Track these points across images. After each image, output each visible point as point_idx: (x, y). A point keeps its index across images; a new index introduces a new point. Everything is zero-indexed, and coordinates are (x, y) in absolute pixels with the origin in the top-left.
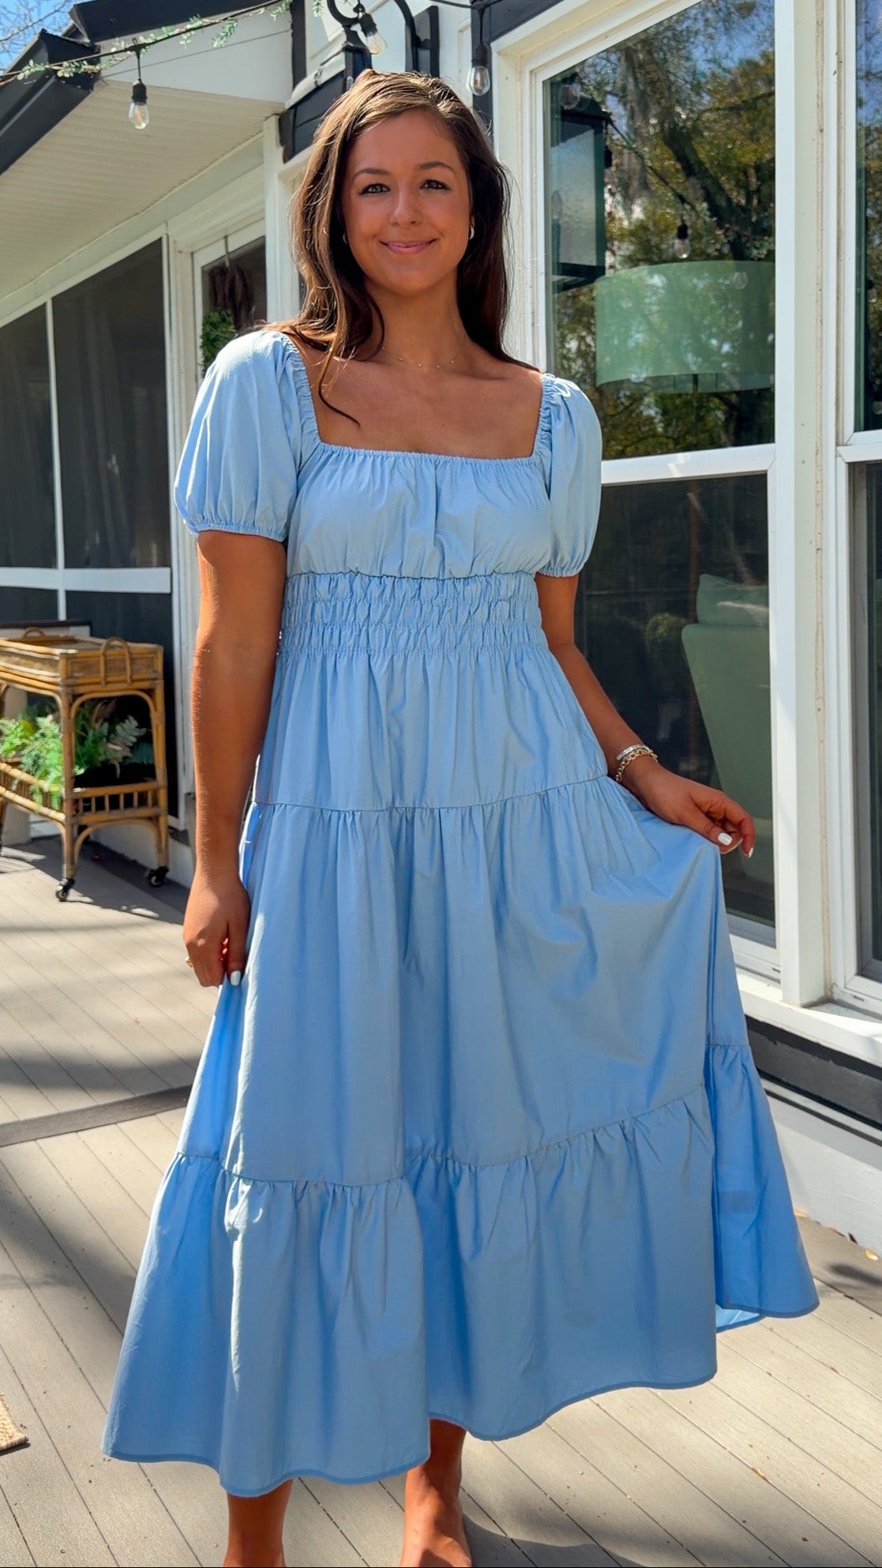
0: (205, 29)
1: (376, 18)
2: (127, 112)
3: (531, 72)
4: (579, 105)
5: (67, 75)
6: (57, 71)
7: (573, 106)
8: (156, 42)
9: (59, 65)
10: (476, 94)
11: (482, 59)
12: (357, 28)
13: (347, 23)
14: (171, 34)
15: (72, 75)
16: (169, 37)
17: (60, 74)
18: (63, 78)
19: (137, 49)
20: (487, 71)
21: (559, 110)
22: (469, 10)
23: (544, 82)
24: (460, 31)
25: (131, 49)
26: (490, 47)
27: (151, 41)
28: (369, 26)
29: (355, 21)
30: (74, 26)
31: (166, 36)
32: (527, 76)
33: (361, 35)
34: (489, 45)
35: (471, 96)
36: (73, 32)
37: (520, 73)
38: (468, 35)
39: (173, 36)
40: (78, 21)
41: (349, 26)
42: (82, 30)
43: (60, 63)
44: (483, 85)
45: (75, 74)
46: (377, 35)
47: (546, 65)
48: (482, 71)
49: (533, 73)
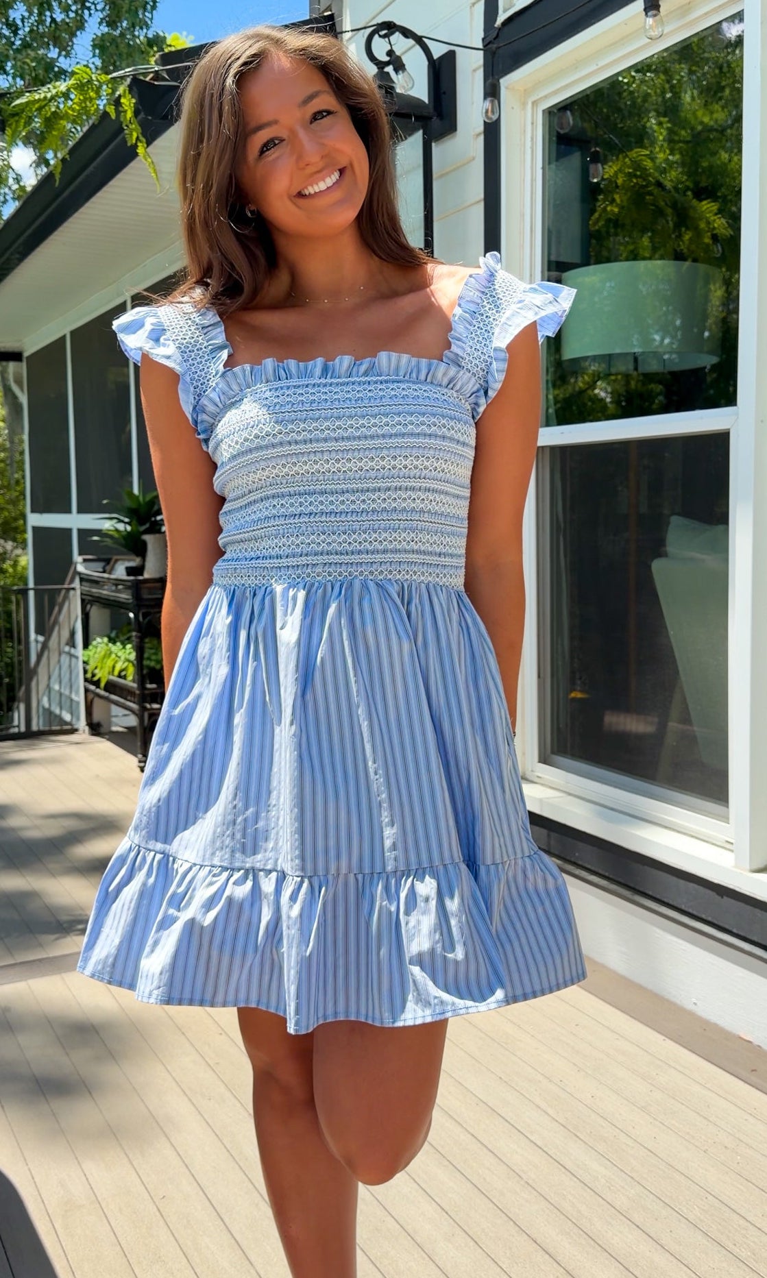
1: (405, 59)
3: (533, 103)
4: (571, 131)
7: (566, 131)
10: (486, 120)
11: (492, 91)
12: (389, 69)
13: (381, 65)
20: (496, 102)
21: (555, 133)
22: (482, 52)
23: (544, 111)
24: (474, 71)
26: (499, 83)
28: (399, 66)
29: (388, 64)
32: (530, 105)
33: (393, 74)
34: (498, 81)
35: (482, 123)
37: (524, 104)
38: (480, 73)
41: (383, 68)
44: (493, 112)
46: (406, 73)
47: (546, 97)
48: (492, 102)
49: (535, 103)
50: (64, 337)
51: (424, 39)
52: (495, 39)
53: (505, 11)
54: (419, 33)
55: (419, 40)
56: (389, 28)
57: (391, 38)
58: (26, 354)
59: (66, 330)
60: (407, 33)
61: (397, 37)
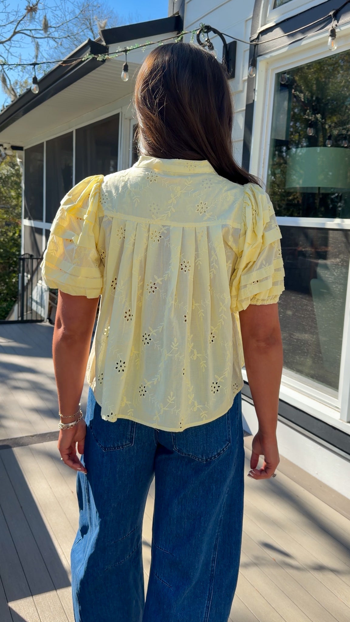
0: (151, 45)
1: (214, 44)
2: (121, 75)
3: (272, 70)
4: (287, 82)
5: (100, 60)
6: (96, 58)
7: (284, 83)
8: (134, 49)
9: (97, 56)
10: (249, 76)
11: (253, 64)
14: (139, 46)
15: (102, 60)
16: (138, 47)
17: (98, 59)
18: (99, 61)
19: (126, 51)
20: (255, 68)
22: (249, 45)
23: (276, 74)
24: (245, 51)
25: (123, 51)
26: (257, 59)
27: (131, 49)
28: (211, 47)
30: (100, 38)
31: (137, 47)
32: (270, 71)
34: (256, 58)
36: (100, 40)
37: (267, 70)
38: (248, 53)
39: (140, 47)
40: (102, 36)
42: (103, 39)
43: (98, 55)
44: (253, 73)
45: (103, 59)
46: (214, 50)
47: (277, 68)
48: (253, 68)
49: (273, 70)
50: (43, 143)
51: (223, 35)
52: (256, 39)
53: (262, 26)
54: (221, 32)
55: (221, 35)
56: (208, 29)
57: (209, 34)
58: (25, 148)
59: (44, 140)
60: (215, 31)
61: (211, 34)
